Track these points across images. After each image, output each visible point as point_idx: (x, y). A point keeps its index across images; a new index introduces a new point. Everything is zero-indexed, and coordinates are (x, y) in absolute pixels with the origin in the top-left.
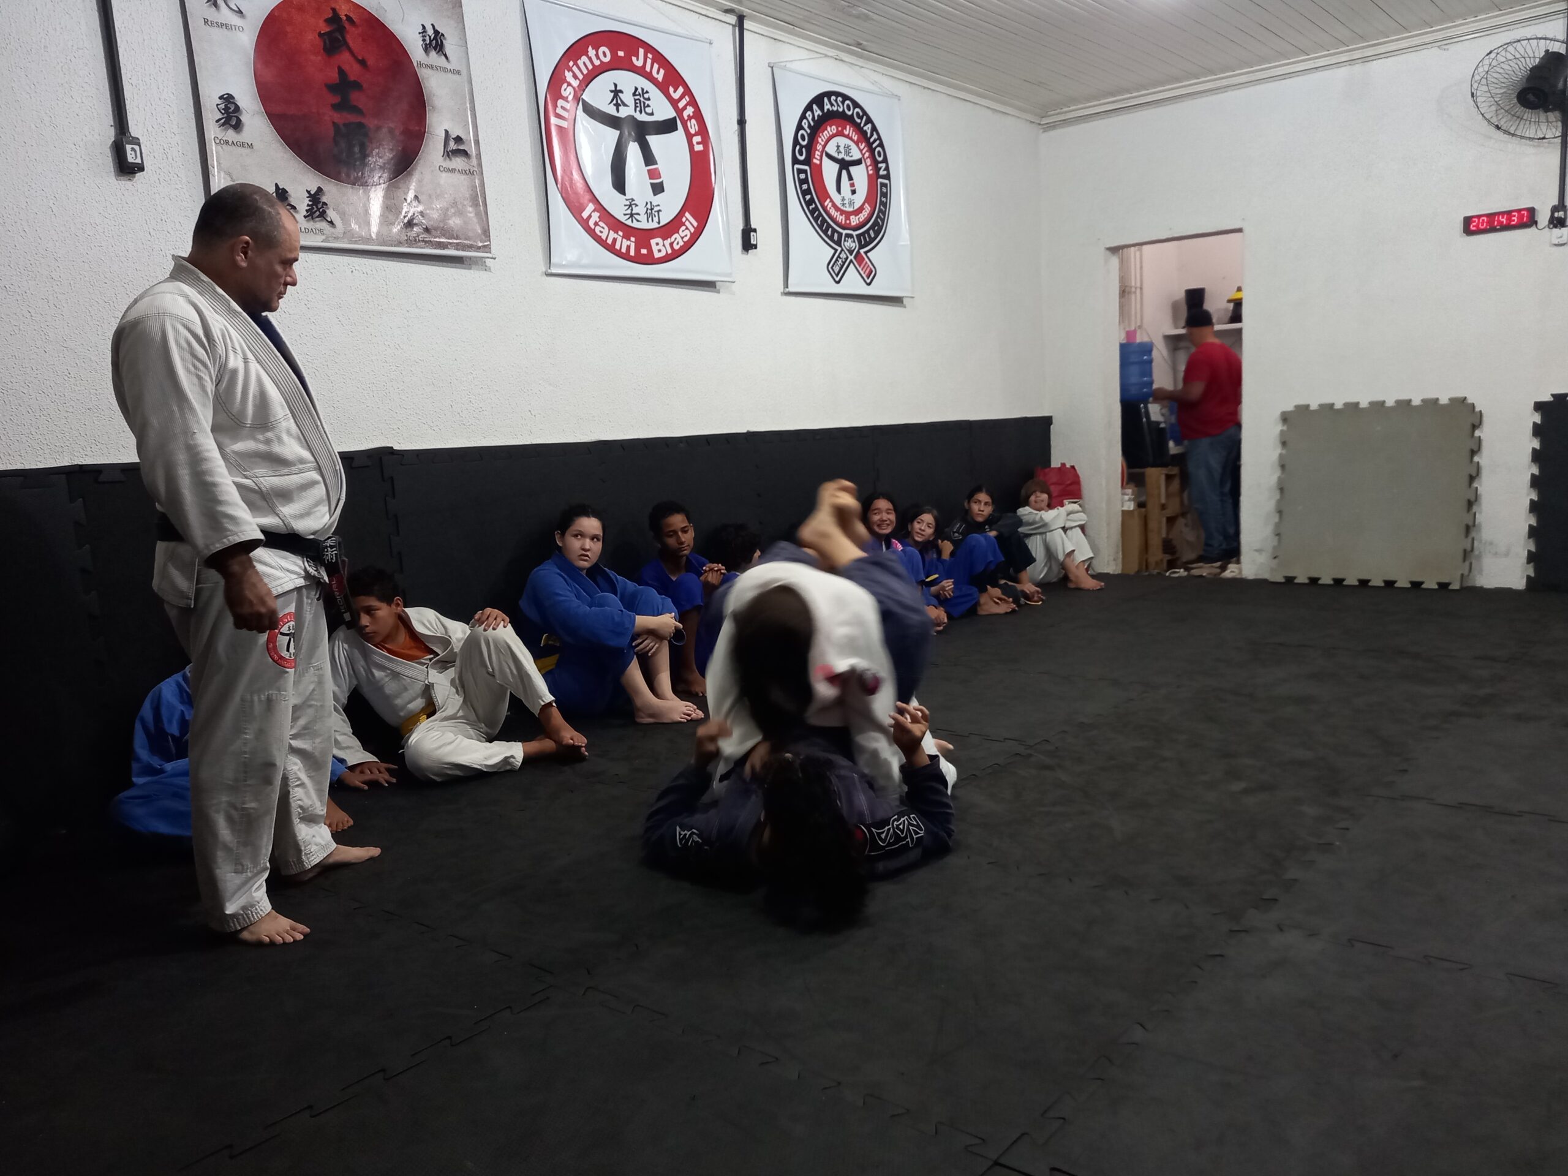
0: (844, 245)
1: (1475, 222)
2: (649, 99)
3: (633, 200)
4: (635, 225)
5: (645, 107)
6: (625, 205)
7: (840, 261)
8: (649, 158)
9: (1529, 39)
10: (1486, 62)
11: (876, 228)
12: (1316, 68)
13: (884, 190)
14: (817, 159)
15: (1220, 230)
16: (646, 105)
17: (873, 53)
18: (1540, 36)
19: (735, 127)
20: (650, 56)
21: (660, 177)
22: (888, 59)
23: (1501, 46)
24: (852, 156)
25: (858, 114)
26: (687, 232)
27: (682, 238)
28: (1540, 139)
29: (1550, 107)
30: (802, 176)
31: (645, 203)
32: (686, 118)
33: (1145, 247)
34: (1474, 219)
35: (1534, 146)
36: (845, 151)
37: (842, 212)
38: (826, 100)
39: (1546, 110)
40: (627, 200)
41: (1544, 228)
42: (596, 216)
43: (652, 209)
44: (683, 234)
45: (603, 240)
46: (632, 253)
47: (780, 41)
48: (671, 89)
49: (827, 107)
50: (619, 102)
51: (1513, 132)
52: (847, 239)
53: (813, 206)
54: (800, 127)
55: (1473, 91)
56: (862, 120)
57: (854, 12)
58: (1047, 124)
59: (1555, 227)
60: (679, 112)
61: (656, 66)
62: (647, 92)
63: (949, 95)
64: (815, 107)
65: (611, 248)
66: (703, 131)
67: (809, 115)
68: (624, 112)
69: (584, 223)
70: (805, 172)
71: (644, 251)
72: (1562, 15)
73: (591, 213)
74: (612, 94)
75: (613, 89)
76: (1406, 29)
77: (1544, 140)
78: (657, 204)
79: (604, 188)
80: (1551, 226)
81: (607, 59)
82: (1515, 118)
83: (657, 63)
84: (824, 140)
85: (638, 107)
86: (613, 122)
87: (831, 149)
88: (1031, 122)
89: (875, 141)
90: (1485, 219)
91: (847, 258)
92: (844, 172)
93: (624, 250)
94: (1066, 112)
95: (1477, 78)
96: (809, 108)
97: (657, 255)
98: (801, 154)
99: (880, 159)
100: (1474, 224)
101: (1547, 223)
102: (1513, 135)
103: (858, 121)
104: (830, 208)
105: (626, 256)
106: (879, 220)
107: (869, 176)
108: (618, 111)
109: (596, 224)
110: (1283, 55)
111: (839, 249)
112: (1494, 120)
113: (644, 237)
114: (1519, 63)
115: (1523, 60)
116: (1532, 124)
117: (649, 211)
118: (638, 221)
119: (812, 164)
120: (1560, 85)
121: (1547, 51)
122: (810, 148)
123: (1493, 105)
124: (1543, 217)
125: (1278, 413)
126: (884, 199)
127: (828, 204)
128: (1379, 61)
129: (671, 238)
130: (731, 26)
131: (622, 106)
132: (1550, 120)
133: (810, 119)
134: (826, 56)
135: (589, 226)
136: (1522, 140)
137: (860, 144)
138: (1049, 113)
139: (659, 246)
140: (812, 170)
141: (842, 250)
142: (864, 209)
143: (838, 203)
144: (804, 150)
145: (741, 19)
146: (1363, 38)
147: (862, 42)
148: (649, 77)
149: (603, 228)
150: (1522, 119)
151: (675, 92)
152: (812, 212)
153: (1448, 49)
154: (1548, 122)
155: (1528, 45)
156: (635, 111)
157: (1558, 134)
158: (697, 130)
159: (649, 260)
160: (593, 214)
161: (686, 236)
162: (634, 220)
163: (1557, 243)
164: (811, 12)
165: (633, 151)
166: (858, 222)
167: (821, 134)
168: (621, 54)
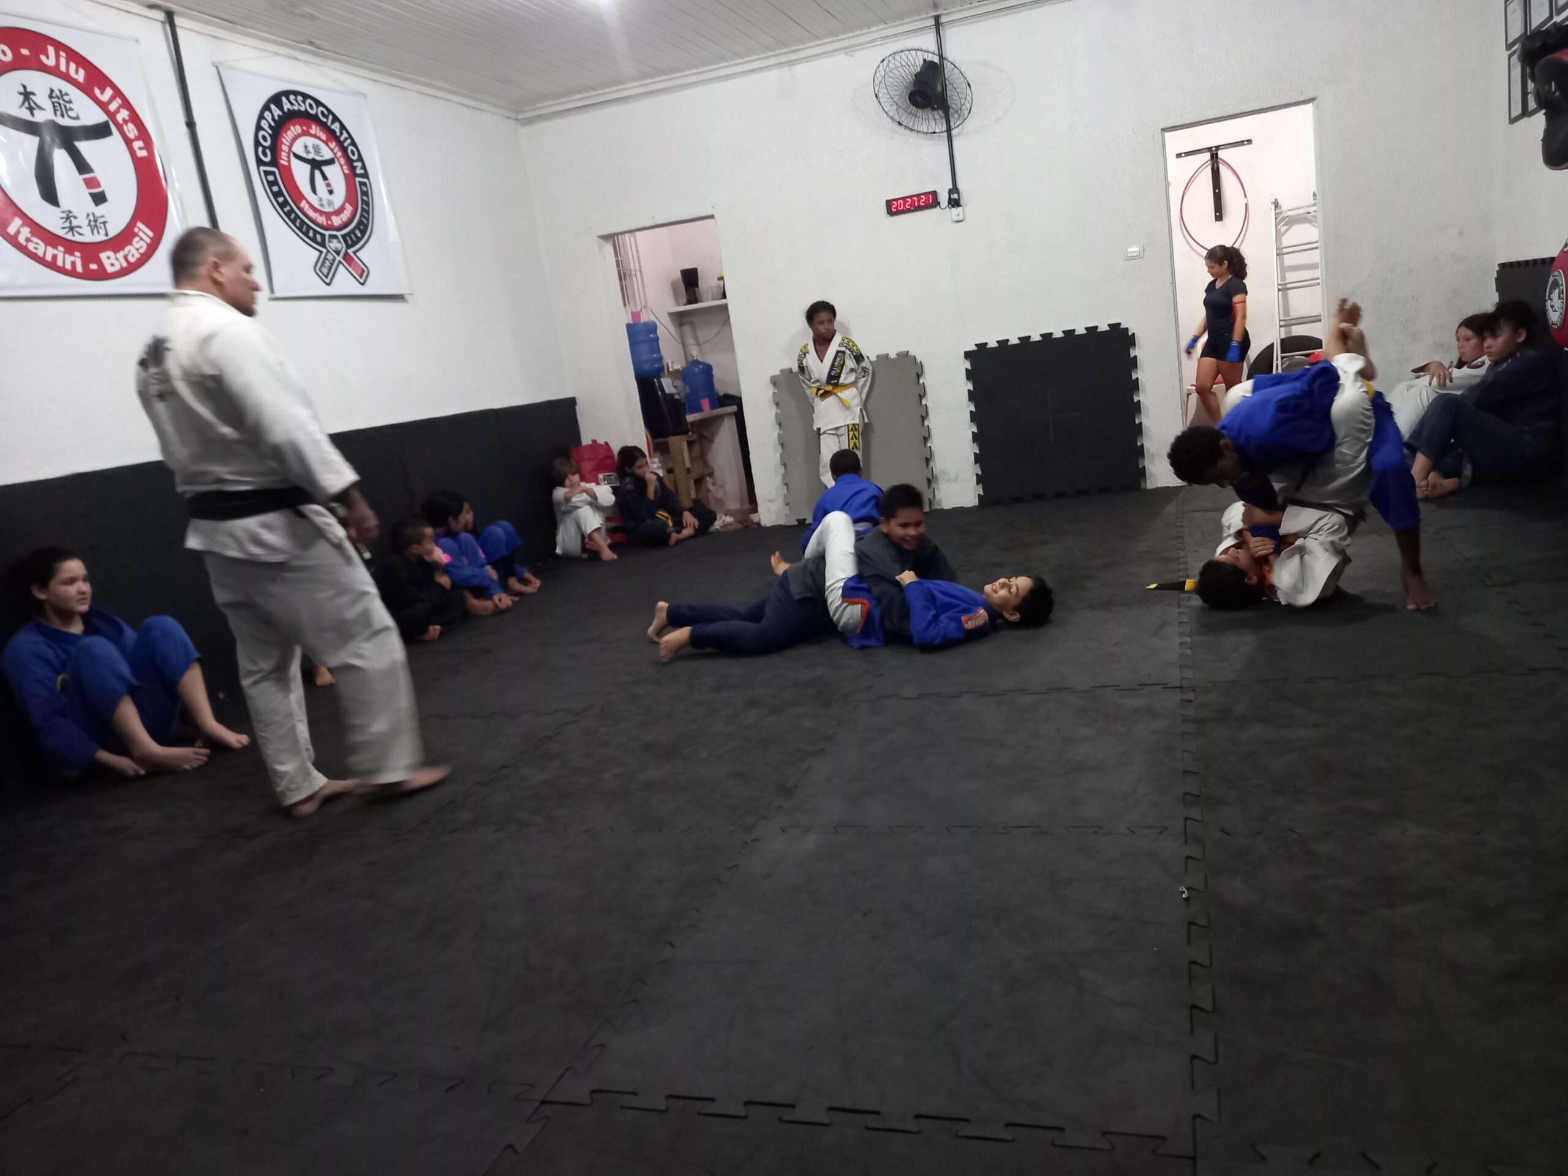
0: (330, 247)
1: (894, 204)
2: (70, 102)
3: (70, 212)
4: (77, 238)
5: (67, 111)
6: (62, 218)
7: (327, 262)
8: (82, 166)
9: (909, 50)
10: (881, 68)
11: (362, 227)
12: (752, 71)
13: (364, 188)
14: (283, 160)
15: (695, 216)
16: (68, 108)
17: (328, 51)
18: (916, 48)
19: (184, 130)
20: (62, 54)
21: (98, 185)
22: (344, 57)
23: (891, 55)
24: (322, 156)
25: (322, 113)
26: (142, 244)
27: (138, 250)
28: (932, 133)
29: (936, 106)
30: (271, 178)
31: (86, 216)
32: (121, 122)
33: (638, 234)
34: (893, 202)
35: (928, 139)
36: (315, 151)
37: (322, 213)
38: (284, 99)
39: (933, 109)
40: (63, 212)
41: (946, 208)
42: (26, 232)
43: (95, 221)
44: (137, 246)
45: (39, 257)
46: (79, 269)
47: (221, 39)
48: (97, 91)
49: (287, 106)
50: (33, 105)
51: (911, 127)
52: (331, 240)
53: (288, 208)
54: (259, 128)
55: (877, 93)
56: (327, 119)
57: (297, 11)
58: (524, 119)
59: (953, 206)
60: (112, 115)
61: (73, 66)
62: (66, 94)
63: (420, 93)
64: (273, 107)
65: (52, 265)
66: (144, 134)
67: (268, 115)
68: (40, 117)
69: (13, 240)
70: (273, 173)
71: (93, 266)
72: (932, 30)
73: (19, 228)
74: (22, 98)
75: (22, 90)
76: (818, 38)
77: (935, 134)
78: (101, 215)
79: (30, 200)
80: (950, 206)
81: (9, 57)
82: (911, 115)
83: (74, 62)
84: (289, 140)
85: (58, 110)
86: (31, 128)
87: (298, 148)
88: (508, 117)
89: (346, 139)
90: (901, 201)
91: (335, 258)
92: (317, 173)
93: (68, 266)
94: (540, 108)
95: (877, 82)
96: (266, 107)
97: (110, 269)
98: (265, 155)
99: (355, 158)
100: (894, 206)
101: (947, 203)
102: (912, 130)
103: (324, 120)
104: (308, 210)
105: (72, 273)
106: (363, 219)
107: (345, 174)
108: (33, 115)
109: (28, 240)
110: (722, 59)
111: (324, 250)
112: (896, 117)
113: (90, 252)
114: (906, 69)
115: (907, 67)
116: (924, 120)
117: (92, 223)
118: (80, 234)
119: (280, 167)
120: (939, 88)
121: (925, 60)
122: (275, 148)
123: (891, 106)
124: (944, 199)
125: (768, 379)
126: (365, 198)
127: (304, 207)
128: (802, 65)
129: (123, 249)
130: (160, 24)
131: (37, 109)
132: (936, 118)
133: (269, 119)
134: (277, 54)
135: (18, 242)
136: (919, 134)
137: (330, 144)
138: (524, 109)
139: (111, 260)
140: (281, 170)
141: (328, 251)
142: (345, 209)
143: (316, 204)
144: (268, 151)
145: (170, 16)
146: (785, 44)
147: (314, 41)
148: (66, 77)
149: (37, 244)
150: (916, 116)
151: (102, 92)
152: (288, 214)
153: (853, 56)
154: (935, 120)
155: (910, 55)
156: (56, 114)
157: (944, 128)
158: (136, 133)
159: (102, 275)
160: (22, 229)
161: (142, 247)
162: (75, 233)
163: (955, 219)
164: (250, 10)
165: (61, 159)
166: (341, 222)
167: (284, 135)
168: (25, 52)
